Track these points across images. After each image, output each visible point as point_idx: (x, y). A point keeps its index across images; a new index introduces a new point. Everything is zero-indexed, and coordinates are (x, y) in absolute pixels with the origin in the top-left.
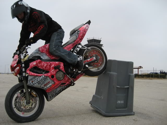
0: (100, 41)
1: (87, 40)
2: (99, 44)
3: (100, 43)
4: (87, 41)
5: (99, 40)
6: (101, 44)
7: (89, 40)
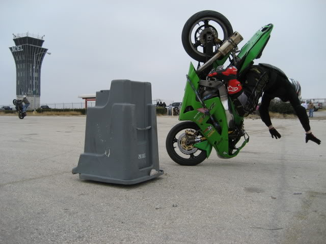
0: (41, 42)
1: (13, 38)
2: (40, 48)
3: (41, 45)
4: (14, 40)
5: (40, 39)
6: (43, 49)
7: (17, 37)
